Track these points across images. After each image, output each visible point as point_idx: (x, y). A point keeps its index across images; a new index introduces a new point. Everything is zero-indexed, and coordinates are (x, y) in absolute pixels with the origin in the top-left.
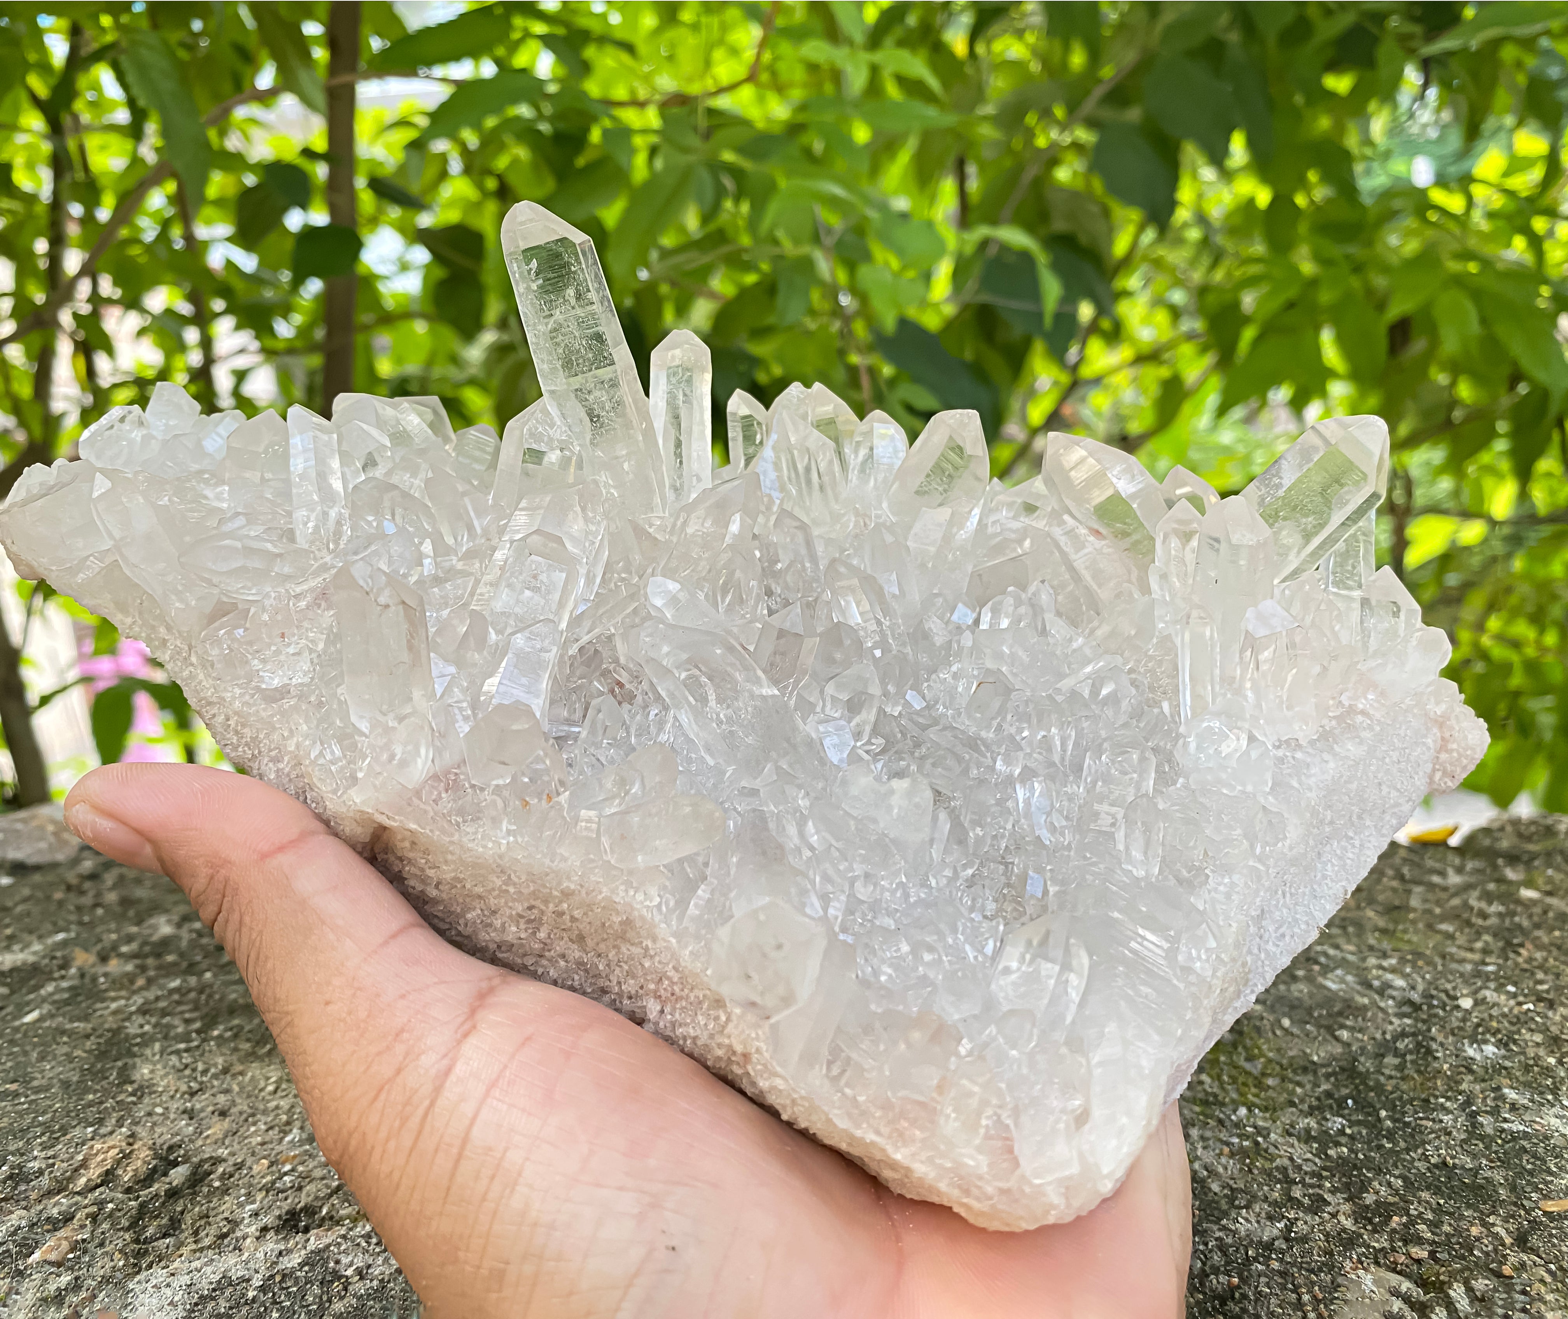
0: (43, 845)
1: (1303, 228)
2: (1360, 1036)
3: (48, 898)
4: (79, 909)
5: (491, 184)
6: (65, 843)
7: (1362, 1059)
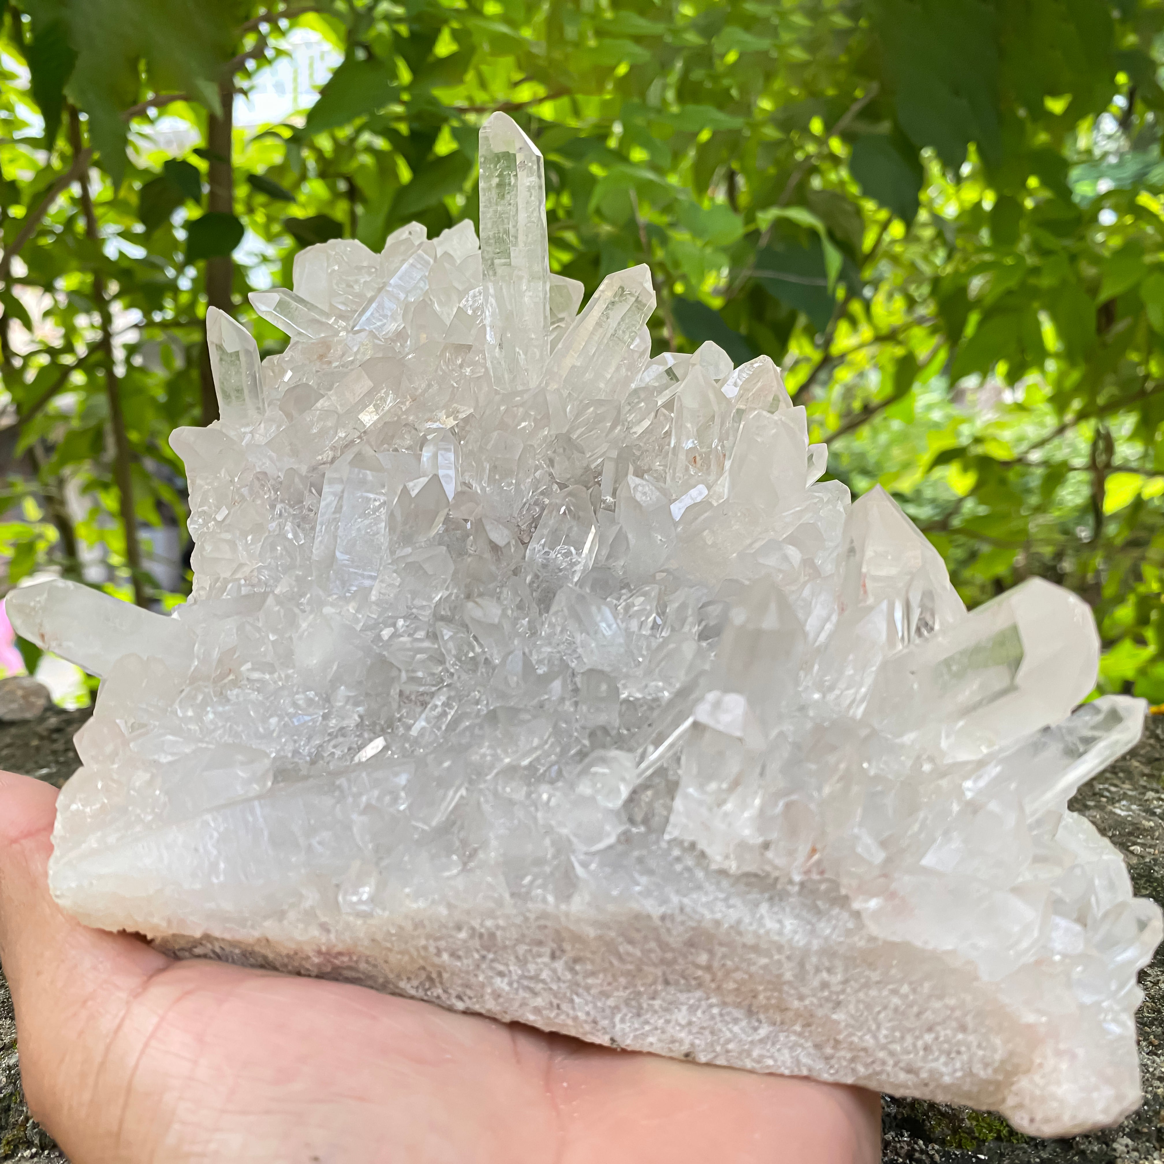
0: (14, 706)
1: (1023, 224)
2: (1152, 850)
3: (27, 745)
4: (54, 753)
5: (342, 186)
6: (32, 705)
7: (1156, 868)
